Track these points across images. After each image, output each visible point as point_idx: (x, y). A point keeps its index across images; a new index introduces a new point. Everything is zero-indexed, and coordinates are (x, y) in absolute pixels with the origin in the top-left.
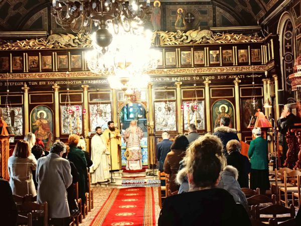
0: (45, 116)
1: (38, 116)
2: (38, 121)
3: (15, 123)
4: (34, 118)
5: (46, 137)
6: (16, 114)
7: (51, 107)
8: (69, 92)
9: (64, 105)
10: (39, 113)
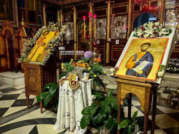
1: (82, 27)
2: (82, 31)
4: (80, 28)
10: (82, 25)
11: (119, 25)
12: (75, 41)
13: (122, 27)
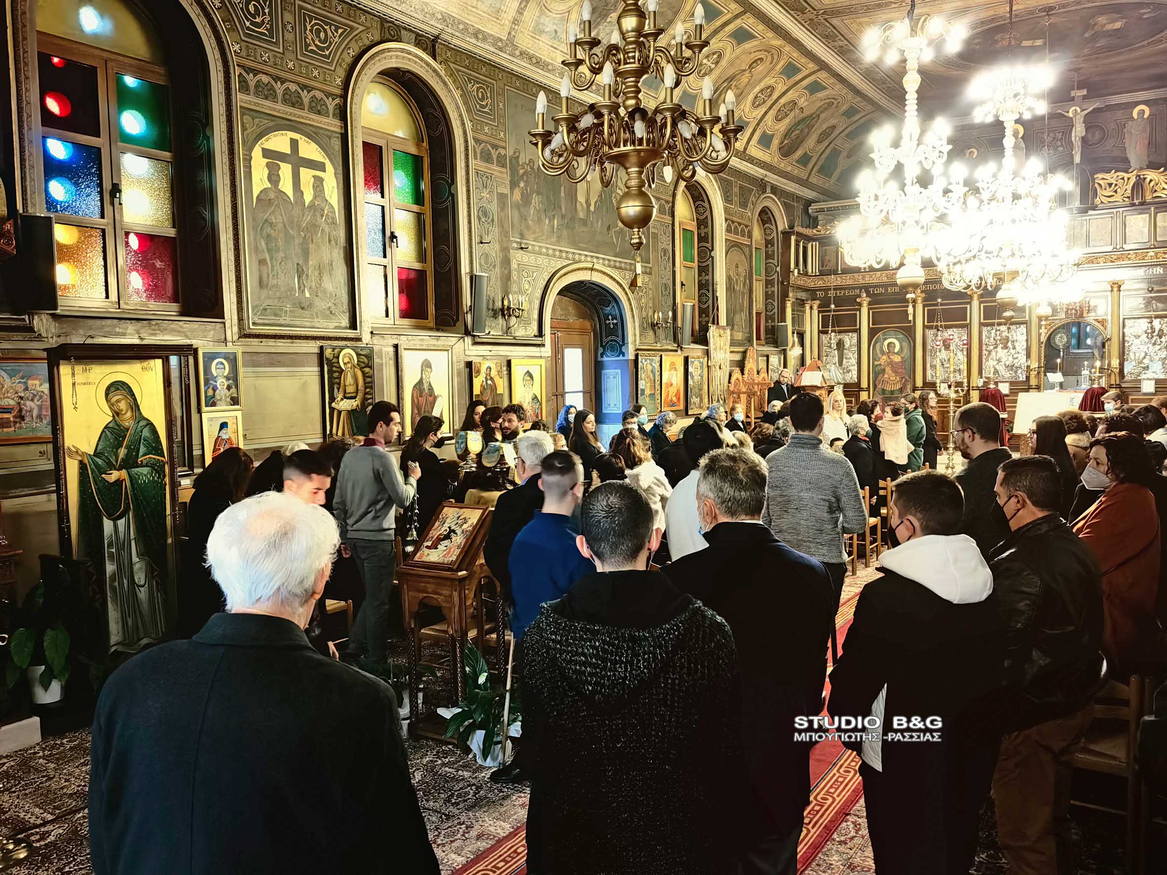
0: (897, 350)
1: (885, 348)
2: (884, 357)
3: (845, 361)
4: (878, 352)
5: (899, 386)
6: (847, 345)
7: (909, 332)
8: (942, 305)
9: (930, 328)
10: (886, 343)
11: (1005, 347)
12: (864, 384)
13: (1013, 351)
